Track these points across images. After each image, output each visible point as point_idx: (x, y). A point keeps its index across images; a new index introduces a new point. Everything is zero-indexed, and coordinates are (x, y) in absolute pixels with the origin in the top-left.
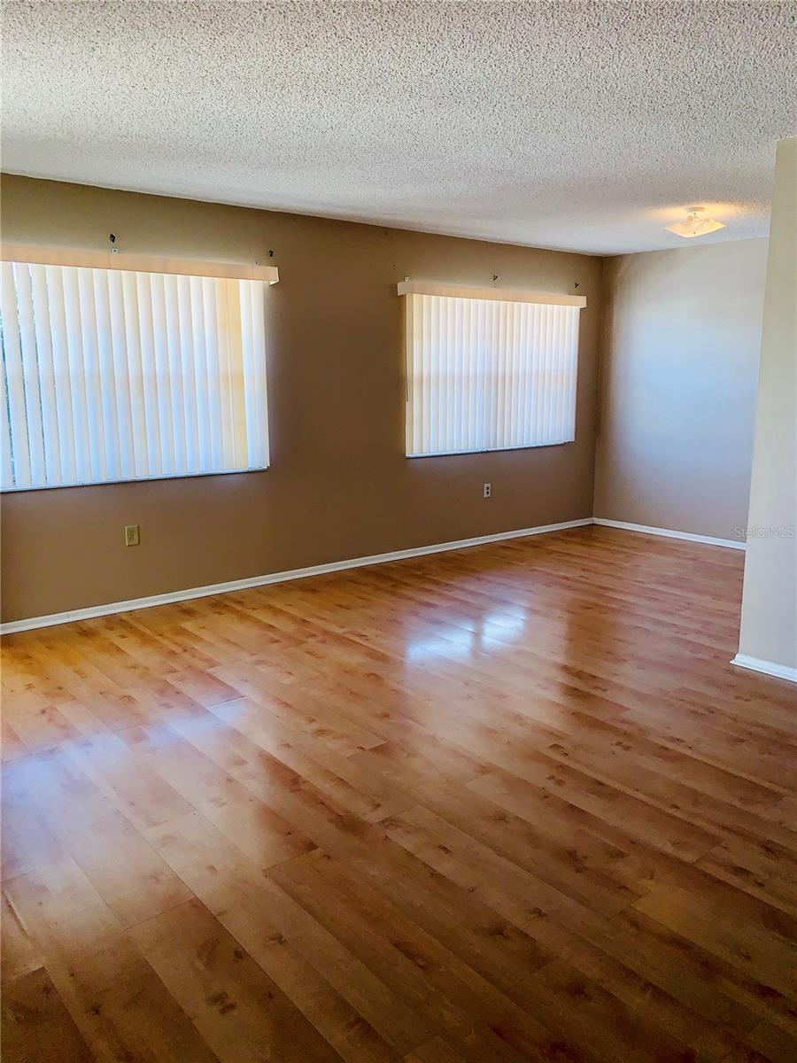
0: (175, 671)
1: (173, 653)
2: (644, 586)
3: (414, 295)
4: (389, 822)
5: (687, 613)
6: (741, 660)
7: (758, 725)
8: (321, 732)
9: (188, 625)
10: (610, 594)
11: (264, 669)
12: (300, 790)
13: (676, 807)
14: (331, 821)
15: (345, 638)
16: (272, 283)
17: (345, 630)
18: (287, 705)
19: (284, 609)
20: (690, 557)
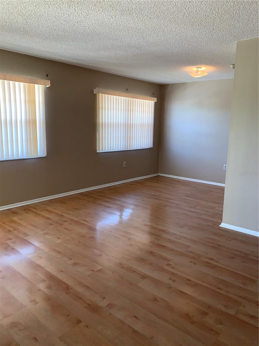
0: (11, 239)
1: (10, 231)
2: (181, 197)
3: (100, 94)
4: (110, 306)
5: (199, 208)
6: (223, 225)
7: (237, 251)
8: (75, 264)
9: (15, 218)
10: (171, 201)
11: (48, 237)
12: (70, 292)
13: (221, 289)
14: (86, 307)
15: (79, 222)
16: (48, 86)
17: (78, 219)
18: (60, 252)
19: (53, 211)
20: (192, 186)
